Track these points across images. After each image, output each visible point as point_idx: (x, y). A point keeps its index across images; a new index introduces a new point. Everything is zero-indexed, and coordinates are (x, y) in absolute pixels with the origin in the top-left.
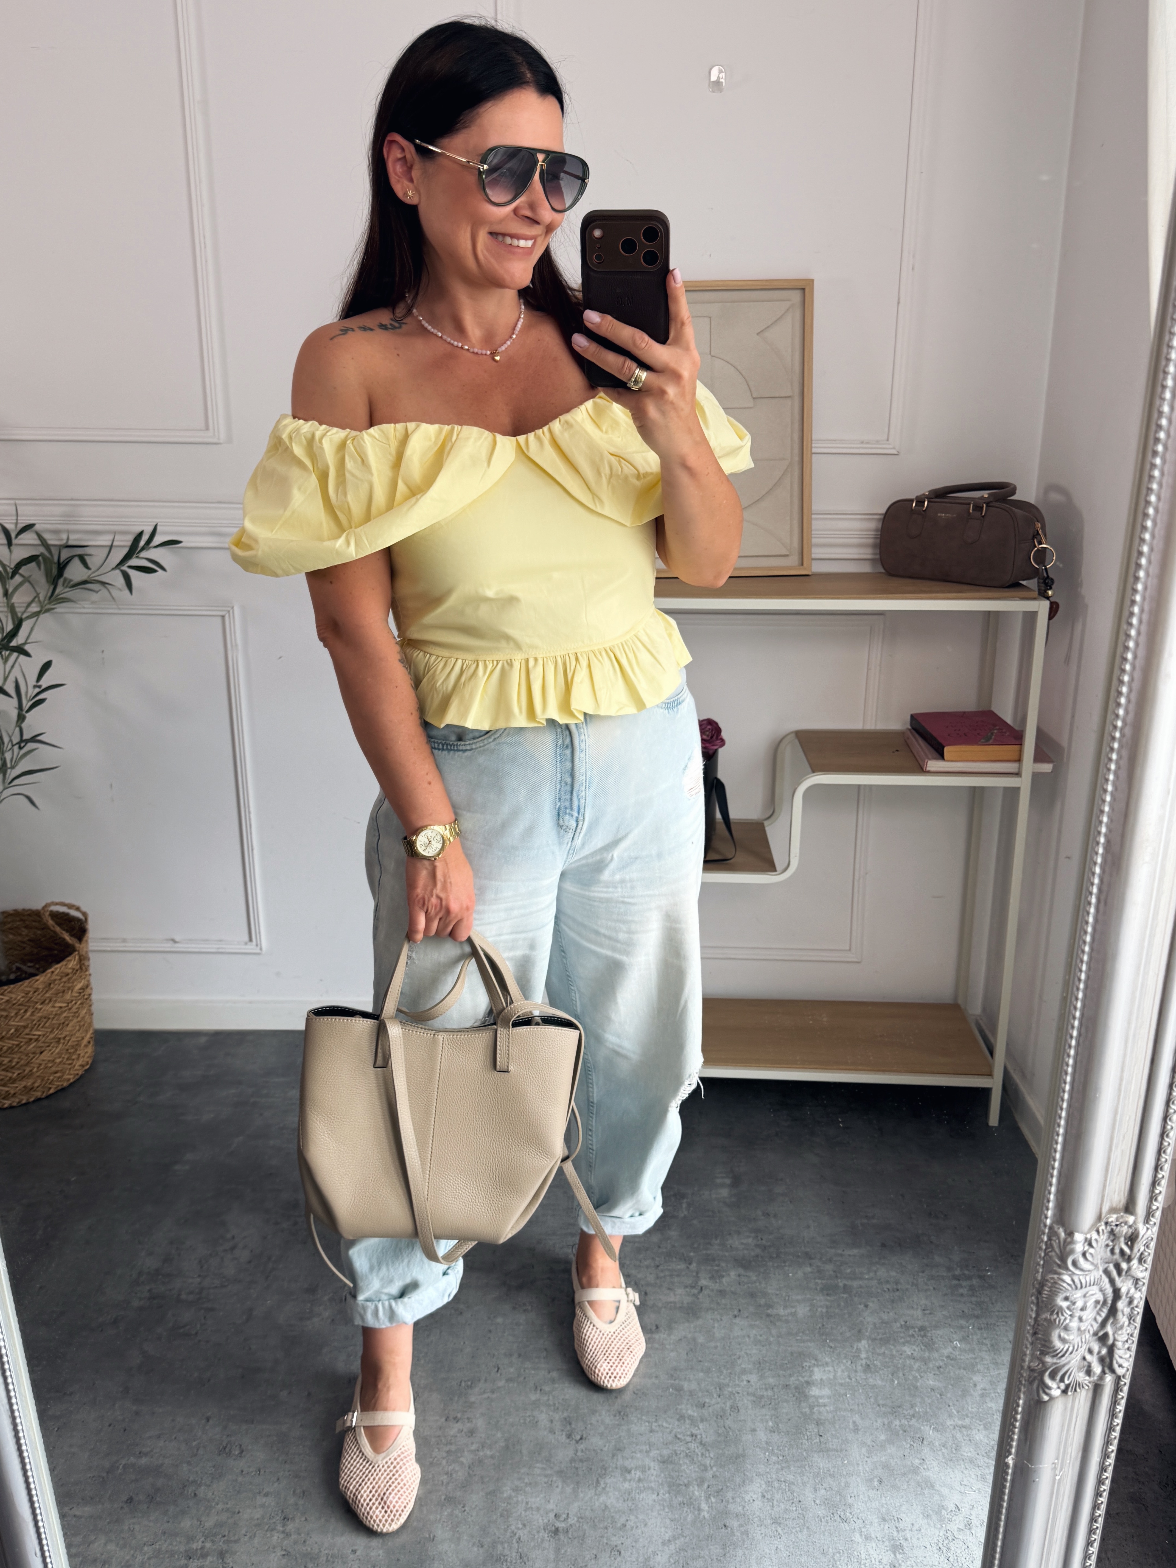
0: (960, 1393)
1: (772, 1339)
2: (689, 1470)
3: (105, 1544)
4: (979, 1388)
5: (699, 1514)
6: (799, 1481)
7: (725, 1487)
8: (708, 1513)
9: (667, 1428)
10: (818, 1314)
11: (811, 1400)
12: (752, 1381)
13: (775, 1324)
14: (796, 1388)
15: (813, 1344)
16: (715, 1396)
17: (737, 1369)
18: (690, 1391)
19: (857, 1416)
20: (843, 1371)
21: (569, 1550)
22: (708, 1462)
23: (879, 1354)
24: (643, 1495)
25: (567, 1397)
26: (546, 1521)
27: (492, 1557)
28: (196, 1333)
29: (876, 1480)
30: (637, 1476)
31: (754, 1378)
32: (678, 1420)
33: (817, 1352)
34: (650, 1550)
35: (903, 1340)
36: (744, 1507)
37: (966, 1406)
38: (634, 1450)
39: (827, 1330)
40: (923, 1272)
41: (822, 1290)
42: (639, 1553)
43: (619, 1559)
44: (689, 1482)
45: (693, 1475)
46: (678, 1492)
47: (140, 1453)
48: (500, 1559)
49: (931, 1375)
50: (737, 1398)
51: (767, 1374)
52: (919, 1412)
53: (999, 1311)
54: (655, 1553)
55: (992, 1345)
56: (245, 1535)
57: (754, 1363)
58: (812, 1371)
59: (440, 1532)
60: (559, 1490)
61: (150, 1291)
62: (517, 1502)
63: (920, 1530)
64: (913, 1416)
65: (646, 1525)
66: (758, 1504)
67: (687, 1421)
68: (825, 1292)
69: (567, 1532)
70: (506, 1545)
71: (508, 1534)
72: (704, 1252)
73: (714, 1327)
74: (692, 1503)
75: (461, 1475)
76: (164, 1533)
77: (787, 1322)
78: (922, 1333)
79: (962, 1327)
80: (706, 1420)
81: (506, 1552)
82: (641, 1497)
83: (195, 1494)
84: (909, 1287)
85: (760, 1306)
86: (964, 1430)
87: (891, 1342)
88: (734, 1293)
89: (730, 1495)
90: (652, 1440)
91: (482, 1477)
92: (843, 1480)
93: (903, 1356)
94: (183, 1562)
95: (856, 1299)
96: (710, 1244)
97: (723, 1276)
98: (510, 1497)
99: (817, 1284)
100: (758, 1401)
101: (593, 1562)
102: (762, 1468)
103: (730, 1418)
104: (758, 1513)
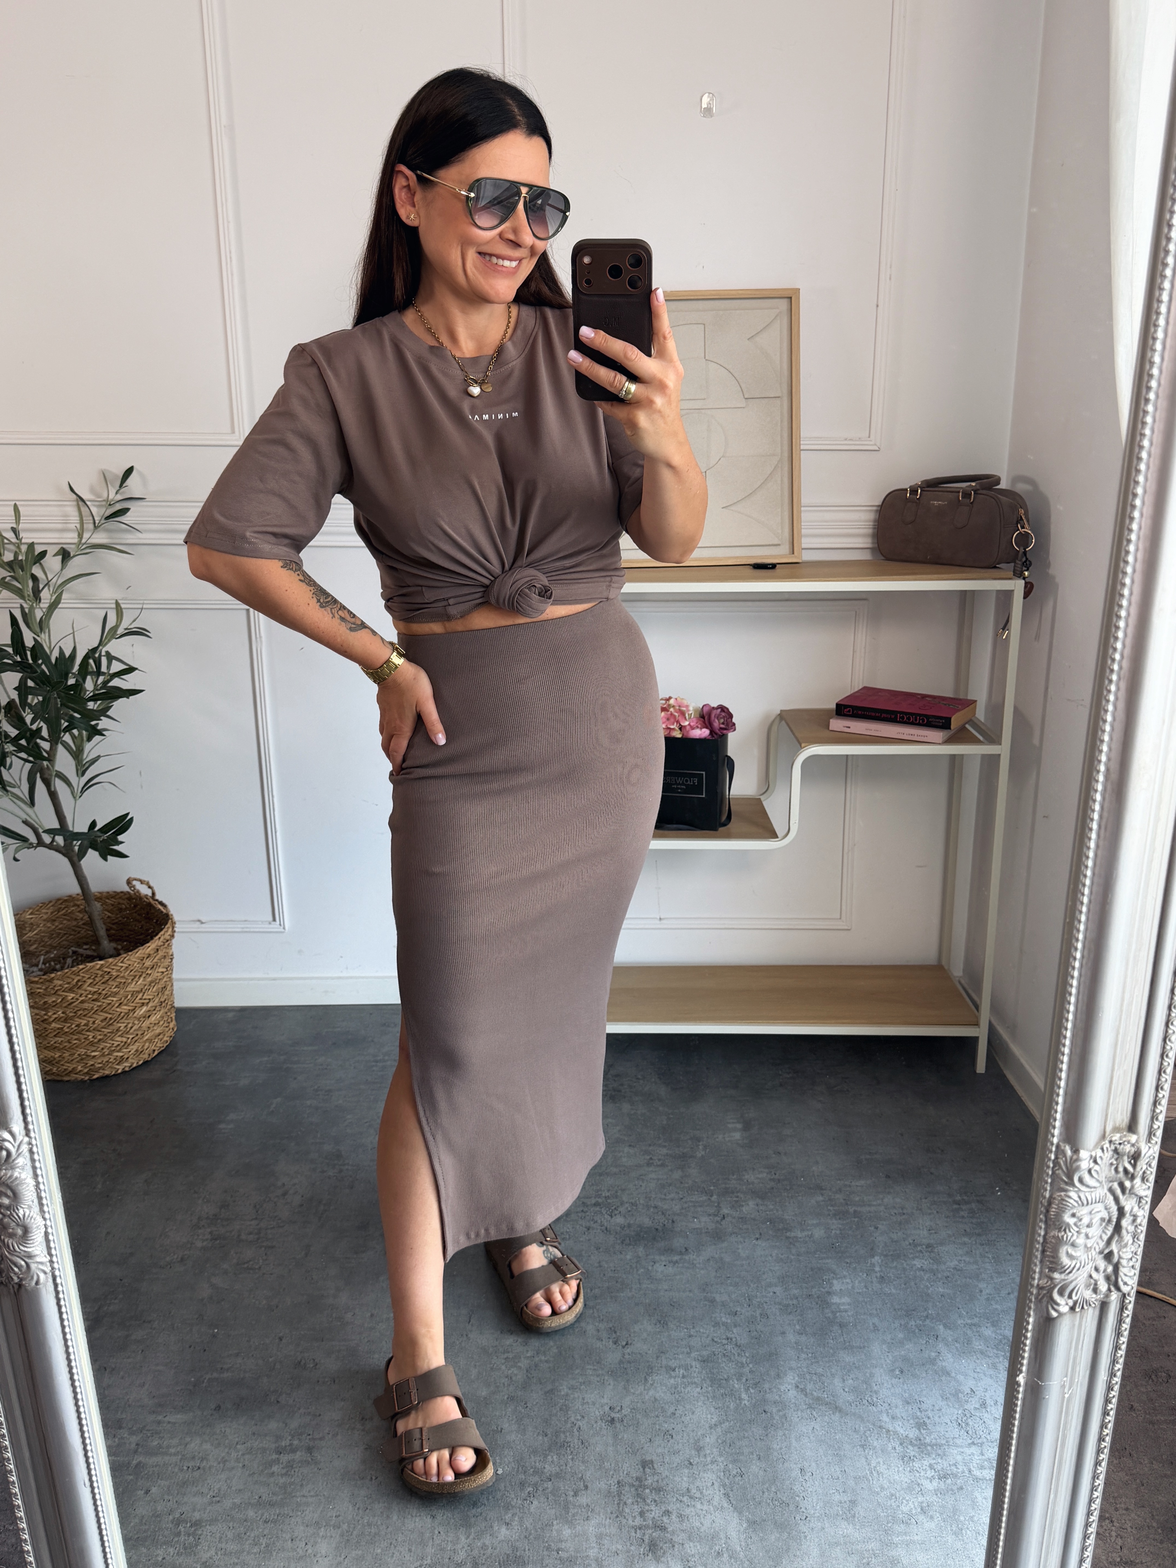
0: (967, 1297)
1: (792, 1257)
2: (728, 1368)
3: (201, 1444)
4: (984, 1293)
5: (741, 1403)
6: (829, 1374)
7: (761, 1380)
8: (748, 1401)
9: (703, 1333)
10: (832, 1234)
11: (833, 1307)
12: (778, 1293)
13: (794, 1245)
14: (818, 1297)
15: (830, 1260)
16: (745, 1305)
17: (763, 1283)
18: (723, 1302)
19: (876, 1319)
20: (860, 1282)
21: (625, 1436)
22: (744, 1360)
23: (891, 1268)
24: (689, 1389)
25: (610, 1310)
26: (602, 1413)
27: (557, 1443)
28: (260, 1268)
29: (897, 1370)
30: (681, 1373)
31: (778, 1290)
32: (714, 1326)
33: (834, 1267)
34: (699, 1433)
35: (912, 1256)
36: (780, 1396)
37: (974, 1308)
38: (676, 1352)
39: (842, 1249)
40: (926, 1198)
41: (835, 1215)
42: (689, 1436)
43: (671, 1441)
44: (728, 1377)
45: (732, 1371)
46: (720, 1386)
47: (222, 1369)
48: (564, 1445)
49: (940, 1284)
50: (766, 1307)
51: (790, 1287)
52: (931, 1314)
53: (997, 1229)
54: (704, 1435)
55: (993, 1258)
56: (329, 1434)
57: (778, 1278)
58: (831, 1285)
59: (507, 1425)
60: (611, 1387)
61: (211, 1233)
62: (574, 1398)
63: (940, 1409)
64: (927, 1317)
65: (693, 1413)
66: (792, 1393)
67: (722, 1327)
68: (838, 1217)
69: (622, 1421)
70: (568, 1434)
71: (569, 1425)
72: (723, 1186)
73: (738, 1249)
74: (732, 1395)
75: (520, 1377)
76: (254, 1434)
77: (806, 1242)
78: (930, 1249)
79: (965, 1244)
80: (739, 1326)
81: (568, 1439)
82: (686, 1391)
83: (278, 1402)
84: (914, 1211)
85: (779, 1230)
86: (973, 1327)
87: (902, 1258)
88: (754, 1219)
89: (767, 1386)
90: (692, 1343)
91: (539, 1379)
92: (869, 1371)
93: (914, 1269)
94: (274, 1456)
95: (866, 1223)
96: (729, 1180)
97: (743, 1206)
98: (567, 1395)
99: (829, 1210)
100: (785, 1309)
101: (649, 1444)
102: (793, 1364)
103: (761, 1323)
104: (793, 1401)
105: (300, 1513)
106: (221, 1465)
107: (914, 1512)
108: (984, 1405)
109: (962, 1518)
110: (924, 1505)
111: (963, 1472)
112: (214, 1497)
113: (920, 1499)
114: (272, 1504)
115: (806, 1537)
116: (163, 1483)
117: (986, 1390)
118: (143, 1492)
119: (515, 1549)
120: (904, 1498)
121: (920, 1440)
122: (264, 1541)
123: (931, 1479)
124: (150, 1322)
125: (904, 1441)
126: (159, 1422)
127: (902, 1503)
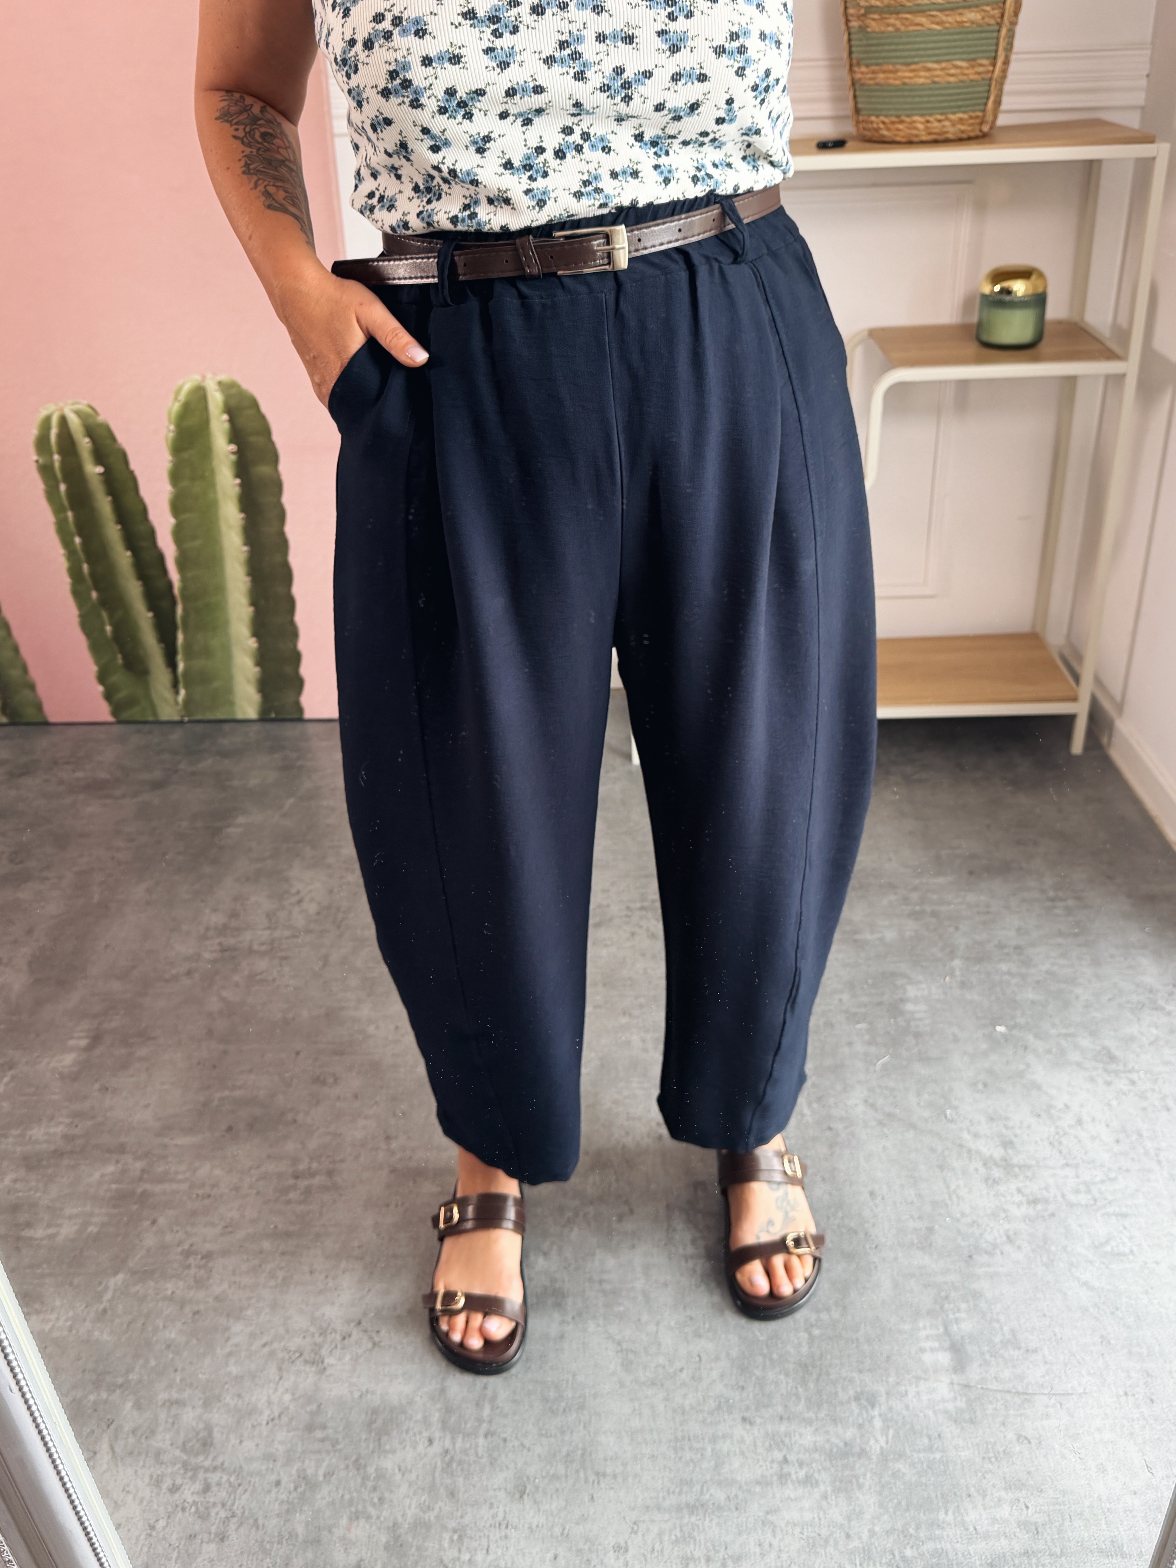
0: (1062, 1004)
3: (212, 1169)
6: (902, 1087)
7: (825, 1095)
11: (907, 1015)
12: (844, 1001)
14: (891, 1005)
15: (904, 964)
19: (956, 1028)
20: (937, 988)
23: (974, 972)
28: (274, 980)
29: (980, 1084)
31: (845, 997)
33: (909, 971)
35: (998, 958)
36: (847, 1112)
37: (1069, 1016)
39: (917, 952)
41: (909, 915)
47: (233, 1086)
49: (1030, 989)
51: (859, 993)
52: (1022, 1023)
53: (1097, 929)
55: (1092, 960)
58: (905, 989)
61: (220, 944)
63: (1029, 1127)
66: (861, 1108)
76: (269, 1156)
77: (877, 945)
78: (1018, 951)
79: (1060, 945)
83: (295, 1120)
84: (1001, 910)
86: (1068, 1037)
87: (986, 961)
89: (831, 1100)
92: (947, 1084)
93: (1000, 973)
94: (291, 1182)
95: (945, 923)
99: (903, 910)
100: (853, 1017)
102: (862, 1077)
104: (861, 1117)
105: (319, 1244)
106: (234, 1192)
107: (999, 1241)
108: (1080, 1122)
109: (1053, 1248)
110: (1011, 1233)
111: (1055, 1196)
112: (226, 1227)
113: (1007, 1226)
114: (288, 1235)
115: (876, 1268)
116: (171, 1213)
117: (1082, 1106)
118: (148, 1223)
119: (553, 1281)
120: (987, 1225)
121: (1006, 1160)
122: (280, 1274)
123: (1019, 1205)
124: (154, 1038)
125: (987, 1162)
126: (165, 1146)
127: (985, 1231)
